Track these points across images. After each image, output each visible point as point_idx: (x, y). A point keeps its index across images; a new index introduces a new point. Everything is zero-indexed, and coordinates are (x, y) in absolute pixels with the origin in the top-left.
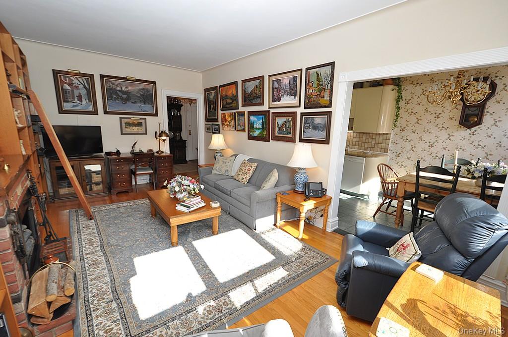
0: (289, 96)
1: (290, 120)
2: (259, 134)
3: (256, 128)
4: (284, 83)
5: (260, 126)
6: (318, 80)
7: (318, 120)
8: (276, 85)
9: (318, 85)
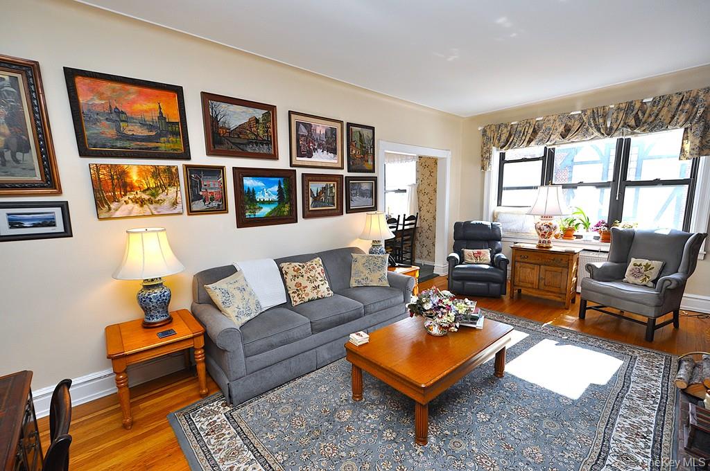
0: (325, 152)
1: (332, 185)
2: (270, 213)
3: (264, 202)
4: (318, 132)
5: (275, 198)
6: (361, 140)
7: (366, 186)
8: (303, 131)
9: (362, 146)
